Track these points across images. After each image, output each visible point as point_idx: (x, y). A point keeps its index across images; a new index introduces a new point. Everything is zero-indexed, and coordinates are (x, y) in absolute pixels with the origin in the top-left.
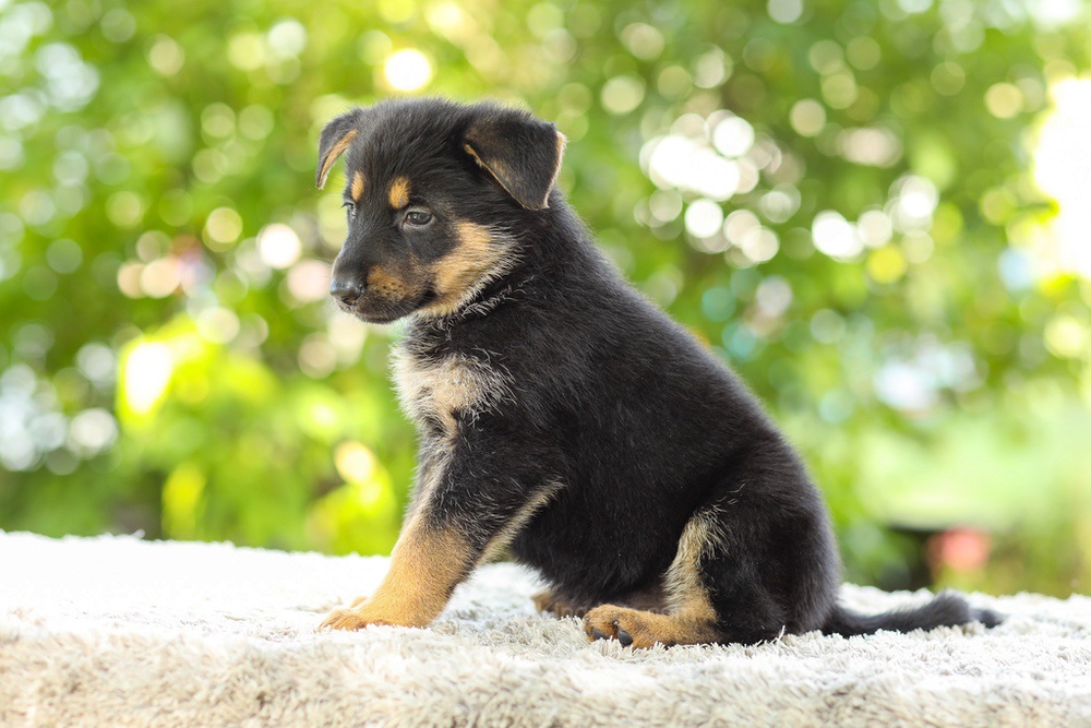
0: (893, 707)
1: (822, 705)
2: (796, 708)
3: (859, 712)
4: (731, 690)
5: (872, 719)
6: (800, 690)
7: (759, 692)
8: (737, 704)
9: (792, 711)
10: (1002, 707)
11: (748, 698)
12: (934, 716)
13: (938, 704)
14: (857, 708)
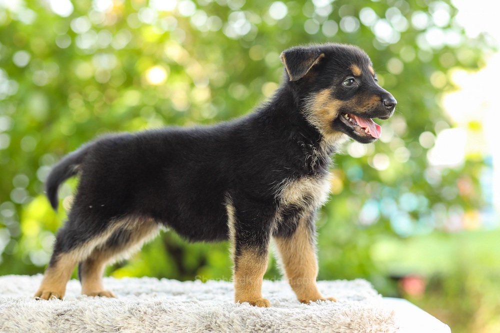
0: (83, 319)
1: (51, 319)
2: (41, 321)
3: (67, 322)
4: (15, 315)
5: (73, 324)
6: (44, 313)
7: (26, 315)
8: (15, 321)
9: (38, 322)
10: (130, 317)
11: (20, 318)
12: (100, 322)
13: (103, 317)
14: (67, 320)
